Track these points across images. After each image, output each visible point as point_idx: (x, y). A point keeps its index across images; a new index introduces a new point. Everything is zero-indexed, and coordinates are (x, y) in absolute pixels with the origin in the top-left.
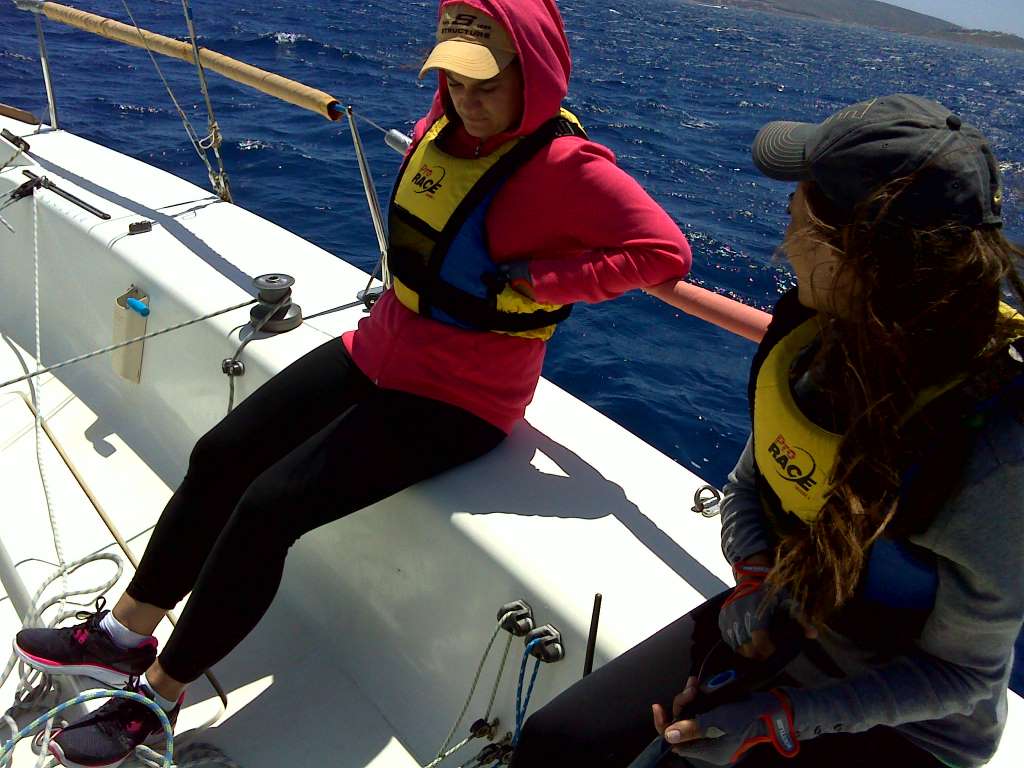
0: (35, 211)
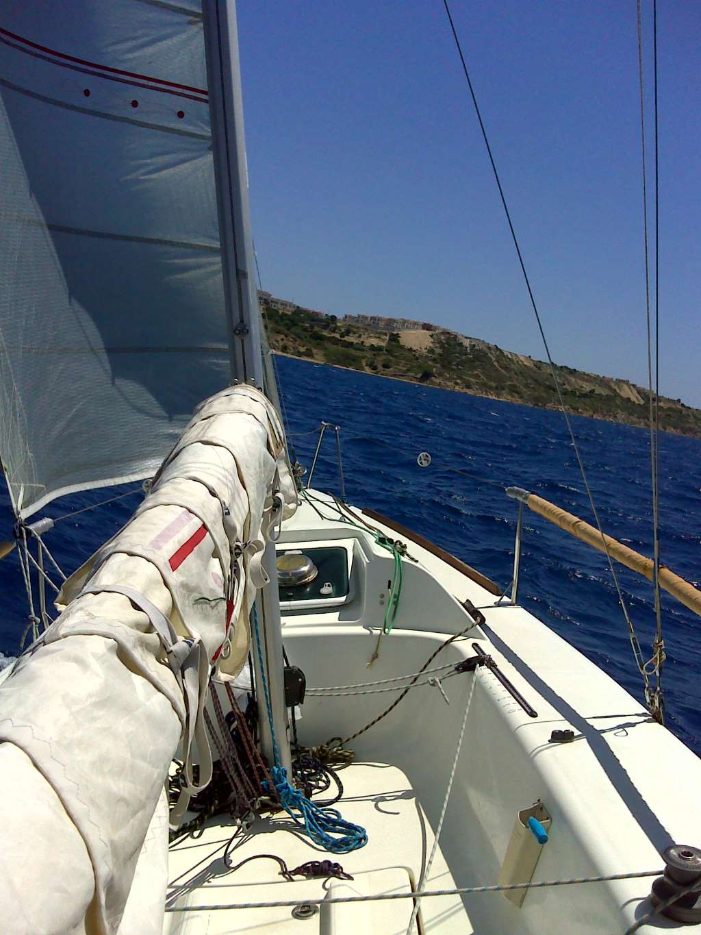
0: (473, 687)
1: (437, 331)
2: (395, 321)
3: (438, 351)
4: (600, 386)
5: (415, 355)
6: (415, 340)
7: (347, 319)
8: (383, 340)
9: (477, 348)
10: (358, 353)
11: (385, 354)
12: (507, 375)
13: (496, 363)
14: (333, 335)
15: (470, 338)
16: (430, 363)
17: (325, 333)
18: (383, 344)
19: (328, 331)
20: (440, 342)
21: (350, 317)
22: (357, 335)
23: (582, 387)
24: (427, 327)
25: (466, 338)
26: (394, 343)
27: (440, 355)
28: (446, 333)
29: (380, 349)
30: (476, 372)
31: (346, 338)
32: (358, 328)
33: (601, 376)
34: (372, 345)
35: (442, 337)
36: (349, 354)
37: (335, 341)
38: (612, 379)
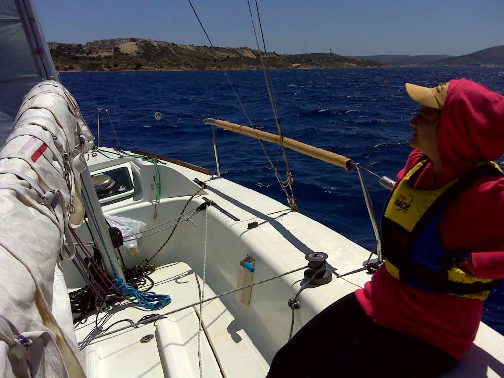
0: (207, 216)
1: (139, 41)
2: (114, 40)
3: (142, 52)
4: (232, 53)
5: (130, 57)
6: (128, 48)
7: (88, 44)
8: (111, 52)
9: (162, 46)
10: (99, 62)
11: (113, 60)
12: (181, 57)
13: (174, 52)
14: (82, 55)
15: (157, 41)
16: (139, 59)
17: (78, 55)
18: (112, 54)
19: (79, 53)
20: (142, 47)
21: (90, 43)
22: (96, 52)
23: (223, 55)
24: (133, 40)
25: (156, 42)
26: (117, 53)
27: (144, 54)
28: (144, 41)
29: (110, 57)
30: (164, 59)
31: (90, 55)
32: (96, 48)
33: (232, 48)
34: (106, 56)
35: (143, 44)
36: (94, 63)
37: (84, 58)
38: (238, 48)
